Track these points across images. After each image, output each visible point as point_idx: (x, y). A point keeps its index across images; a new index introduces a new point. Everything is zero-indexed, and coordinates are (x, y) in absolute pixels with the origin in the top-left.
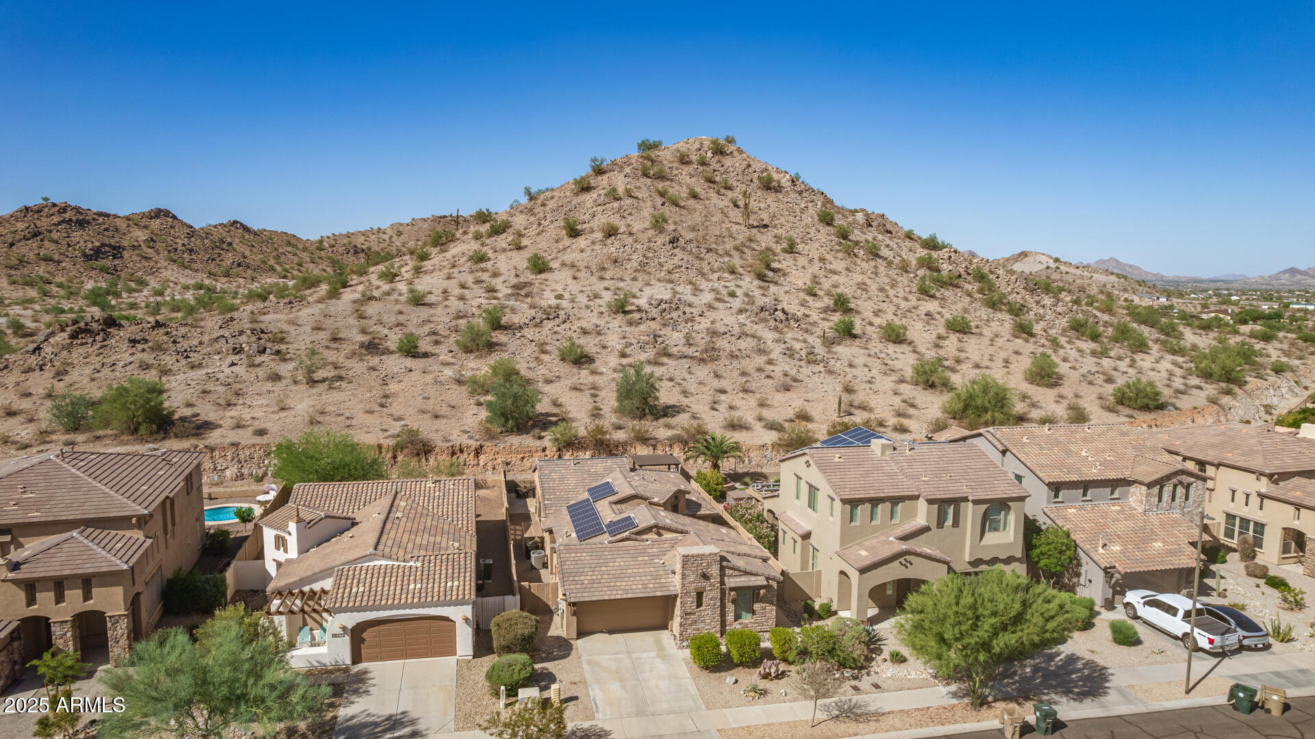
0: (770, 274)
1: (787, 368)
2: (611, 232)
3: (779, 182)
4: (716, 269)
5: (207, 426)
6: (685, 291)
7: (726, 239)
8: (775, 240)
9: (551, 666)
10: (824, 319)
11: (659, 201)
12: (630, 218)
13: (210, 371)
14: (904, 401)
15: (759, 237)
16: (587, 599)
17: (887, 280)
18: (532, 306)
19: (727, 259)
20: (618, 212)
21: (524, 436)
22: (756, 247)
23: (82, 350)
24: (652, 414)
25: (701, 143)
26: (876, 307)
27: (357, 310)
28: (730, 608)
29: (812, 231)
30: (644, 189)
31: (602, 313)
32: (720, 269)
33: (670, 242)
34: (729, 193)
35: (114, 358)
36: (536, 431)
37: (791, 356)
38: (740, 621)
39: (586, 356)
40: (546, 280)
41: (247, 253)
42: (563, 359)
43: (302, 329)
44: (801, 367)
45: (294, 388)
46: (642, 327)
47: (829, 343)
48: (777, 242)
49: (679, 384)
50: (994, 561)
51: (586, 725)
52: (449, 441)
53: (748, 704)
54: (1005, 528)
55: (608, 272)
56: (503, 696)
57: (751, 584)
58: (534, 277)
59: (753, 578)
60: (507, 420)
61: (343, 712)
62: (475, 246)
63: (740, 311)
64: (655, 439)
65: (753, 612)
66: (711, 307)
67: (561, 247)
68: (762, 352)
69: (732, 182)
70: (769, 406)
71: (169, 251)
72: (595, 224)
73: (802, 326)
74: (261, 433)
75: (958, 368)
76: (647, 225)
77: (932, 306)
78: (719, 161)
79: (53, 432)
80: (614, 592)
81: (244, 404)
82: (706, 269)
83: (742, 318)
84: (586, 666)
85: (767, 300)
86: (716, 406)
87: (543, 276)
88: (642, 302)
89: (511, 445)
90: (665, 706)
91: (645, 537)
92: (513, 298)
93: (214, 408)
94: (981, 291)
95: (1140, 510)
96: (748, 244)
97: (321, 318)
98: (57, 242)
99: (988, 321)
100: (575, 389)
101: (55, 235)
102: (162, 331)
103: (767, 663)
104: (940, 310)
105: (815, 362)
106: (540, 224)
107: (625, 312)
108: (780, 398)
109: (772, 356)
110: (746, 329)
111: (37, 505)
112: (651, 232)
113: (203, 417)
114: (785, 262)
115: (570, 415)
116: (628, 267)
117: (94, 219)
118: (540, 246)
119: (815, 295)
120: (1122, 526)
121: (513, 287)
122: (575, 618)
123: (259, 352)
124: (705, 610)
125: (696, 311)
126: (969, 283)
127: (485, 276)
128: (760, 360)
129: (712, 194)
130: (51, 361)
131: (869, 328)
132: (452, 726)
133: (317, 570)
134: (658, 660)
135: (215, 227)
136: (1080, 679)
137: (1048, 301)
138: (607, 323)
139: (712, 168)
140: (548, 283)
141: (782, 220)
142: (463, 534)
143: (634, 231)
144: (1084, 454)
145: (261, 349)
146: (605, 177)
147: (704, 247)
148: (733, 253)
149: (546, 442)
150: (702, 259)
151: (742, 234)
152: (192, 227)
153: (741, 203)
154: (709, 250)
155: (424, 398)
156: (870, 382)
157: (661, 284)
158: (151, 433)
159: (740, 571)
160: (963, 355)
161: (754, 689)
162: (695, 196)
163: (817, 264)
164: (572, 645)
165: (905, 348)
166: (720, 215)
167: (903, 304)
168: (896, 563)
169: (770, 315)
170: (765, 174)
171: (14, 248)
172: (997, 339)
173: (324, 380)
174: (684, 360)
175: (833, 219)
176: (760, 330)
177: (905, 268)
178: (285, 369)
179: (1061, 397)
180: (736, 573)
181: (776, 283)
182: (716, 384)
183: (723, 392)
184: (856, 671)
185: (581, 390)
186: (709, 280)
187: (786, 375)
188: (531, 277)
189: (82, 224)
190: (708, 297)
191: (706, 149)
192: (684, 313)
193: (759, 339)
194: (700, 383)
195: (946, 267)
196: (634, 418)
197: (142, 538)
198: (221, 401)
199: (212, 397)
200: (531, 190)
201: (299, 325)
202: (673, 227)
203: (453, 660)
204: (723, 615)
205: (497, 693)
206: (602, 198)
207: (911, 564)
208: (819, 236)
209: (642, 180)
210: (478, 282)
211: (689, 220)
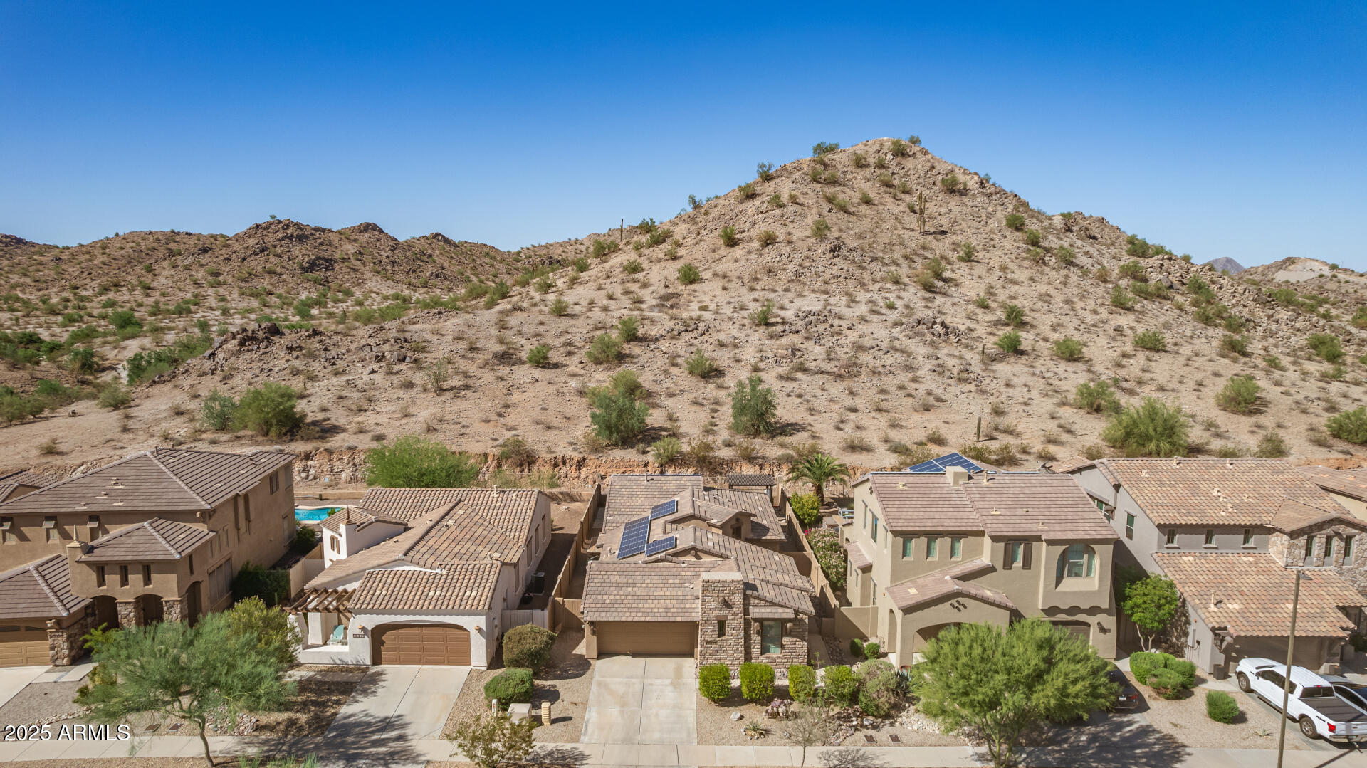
0: (939, 284)
1: (933, 386)
2: (769, 241)
3: (965, 184)
4: (878, 278)
5: (336, 430)
6: (839, 303)
7: (896, 247)
8: (953, 247)
9: (559, 684)
10: (990, 334)
11: (826, 207)
12: (792, 226)
13: (351, 378)
14: (1060, 426)
15: (934, 244)
16: (605, 619)
17: (1076, 291)
18: (673, 318)
19: (893, 268)
20: (780, 220)
21: (630, 450)
22: (929, 256)
23: (247, 356)
24: (767, 432)
25: (882, 145)
26: (1055, 321)
27: (502, 321)
28: (756, 640)
29: (997, 237)
30: (812, 194)
31: (744, 325)
32: (883, 279)
33: (832, 250)
34: (907, 198)
35: (272, 364)
36: (641, 446)
37: (941, 374)
38: (767, 654)
39: (716, 370)
40: (695, 291)
41: (446, 265)
42: (691, 373)
43: (443, 339)
44: (950, 385)
45: (422, 395)
46: (783, 341)
47: (989, 359)
48: (954, 250)
49: (808, 401)
50: (1074, 610)
51: (567, 747)
52: (553, 452)
53: (745, 743)
54: (1088, 574)
55: (761, 283)
56: (494, 710)
57: (776, 616)
58: (683, 288)
59: (780, 610)
60: (611, 433)
61: (345, 710)
62: (633, 256)
63: (895, 324)
64: (764, 458)
65: (782, 647)
66: (863, 319)
67: (717, 257)
68: (909, 368)
69: (912, 185)
70: (901, 427)
71: (375, 263)
72: (754, 233)
73: (963, 341)
74: (379, 438)
75: (1139, 390)
76: (808, 233)
77: (1125, 320)
78: (899, 164)
79: (204, 432)
80: (633, 614)
81: (374, 410)
82: (867, 277)
83: (896, 332)
84: (594, 688)
85: (930, 313)
86: (841, 426)
87: (693, 286)
88: (789, 315)
89: (613, 459)
90: (656, 736)
91: (682, 559)
92: (656, 310)
93: (346, 413)
94: (1195, 303)
95: (1281, 563)
96: (920, 252)
97: (465, 329)
98: (279, 256)
99: (1192, 337)
100: (696, 403)
101: (279, 250)
102: (317, 339)
103: (777, 701)
104: (1134, 324)
105: (966, 381)
106: (699, 234)
107: (768, 325)
108: (917, 418)
109: (918, 374)
110: (896, 343)
111: (122, 496)
112: (813, 240)
113: (334, 422)
114: (959, 272)
115: (681, 430)
116: (783, 277)
117: (312, 234)
118: (696, 256)
119: (987, 307)
120: (1251, 581)
121: (660, 298)
122: (595, 637)
124: (727, 640)
125: (845, 324)
126: (1183, 294)
127: (634, 287)
128: (904, 377)
129: (888, 199)
130: (222, 366)
131: (1042, 343)
132: (438, 733)
133: (350, 572)
134: (670, 688)
135: (418, 239)
136: (1145, 755)
137: (1283, 315)
138: (747, 335)
139: (890, 171)
141: (964, 225)
142: (511, 545)
143: (794, 239)
144: (1215, 493)
145: (401, 357)
146: (772, 183)
147: (869, 256)
148: (902, 262)
149: (650, 458)
150: (864, 268)
151: (914, 240)
152: (396, 240)
153: (917, 208)
154: (873, 259)
155: (542, 409)
156: (1025, 404)
157: (813, 295)
158: (280, 435)
159: (766, 601)
160: (1148, 375)
161: (757, 728)
162: (867, 201)
163: (997, 273)
164: (589, 665)
165: (1080, 367)
166: (893, 221)
167: (1090, 318)
168: (947, 605)
169: (928, 328)
170: (949, 176)
171: (246, 262)
172: (1195, 358)
173: (451, 389)
174: (820, 376)
175: (1023, 224)
176: (913, 344)
177: (1103, 278)
178: (418, 377)
179: (1259, 427)
180: (762, 603)
181: (945, 294)
182: (849, 401)
183: (854, 410)
184: (880, 720)
185: (702, 405)
186: (868, 291)
187: (929, 394)
189: (301, 239)
190: (862, 309)
191: (886, 151)
192: (832, 326)
193: (909, 354)
194: (831, 401)
195: (1154, 277)
196: (748, 435)
197: (206, 531)
198: (354, 407)
199: (346, 402)
200: (697, 199)
201: (442, 335)
202: (837, 234)
203: (466, 669)
204: (747, 647)
205: (490, 707)
206: (765, 205)
207: (965, 607)
208: (1005, 242)
209: (811, 185)
210: (627, 293)
211: (857, 227)
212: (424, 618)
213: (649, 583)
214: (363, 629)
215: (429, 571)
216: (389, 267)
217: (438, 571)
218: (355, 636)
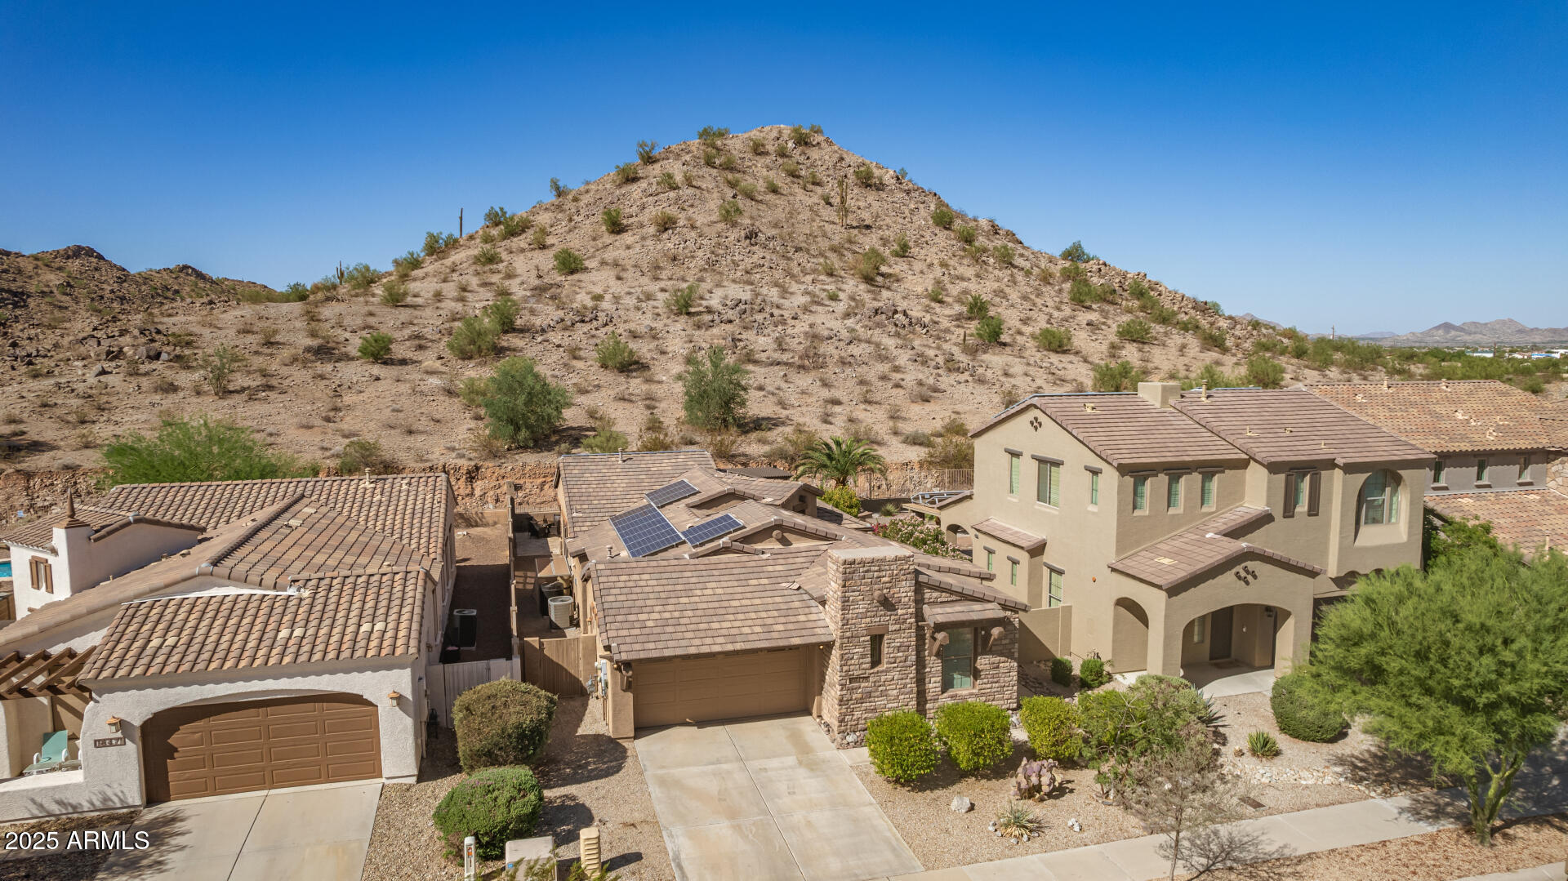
0: (879, 279)
1: (920, 377)
2: (666, 225)
3: (880, 179)
4: (808, 270)
5: (36, 447)
6: (773, 294)
7: (819, 239)
8: (881, 242)
9: (581, 792)
10: (958, 326)
11: (729, 193)
12: (692, 210)
13: (63, 380)
15: (861, 239)
16: (655, 654)
17: (1029, 289)
18: (560, 308)
19: (822, 260)
20: (676, 203)
21: (546, 453)
22: (858, 250)
24: (737, 427)
25: (780, 132)
26: (1022, 315)
27: (308, 312)
28: (934, 666)
29: (927, 234)
30: (709, 178)
31: (658, 315)
32: (814, 271)
33: (746, 238)
34: (819, 190)
36: (564, 447)
37: (924, 363)
38: (951, 692)
39: (637, 363)
40: (580, 281)
42: (604, 366)
43: (222, 332)
44: (940, 376)
45: (194, 399)
46: (715, 331)
47: (971, 351)
48: (884, 245)
49: (773, 394)
50: (1378, 575)
52: (427, 461)
53: (1011, 852)
54: (1391, 518)
55: (664, 272)
56: (470, 860)
57: (975, 616)
58: (563, 278)
59: (977, 606)
60: (517, 429)
62: (483, 249)
63: (847, 315)
64: (745, 455)
65: (976, 674)
66: (806, 309)
67: (600, 245)
68: (883, 358)
69: (821, 176)
70: (904, 418)
71: (93, 299)
72: (645, 217)
75: (1146, 379)
76: (715, 217)
77: (1093, 317)
78: (803, 153)
80: (708, 641)
81: (108, 420)
82: (796, 270)
83: (850, 322)
84: (655, 791)
85: (881, 303)
86: (830, 419)
87: (576, 277)
88: (715, 302)
89: (524, 465)
90: (835, 865)
91: (759, 546)
92: (533, 300)
93: (57, 426)
94: (1143, 309)
96: (847, 245)
97: (254, 321)
100: (623, 399)
103: (1029, 766)
104: (1104, 320)
105: (958, 370)
106: (571, 220)
107: (688, 314)
108: (917, 409)
109: (898, 363)
110: (857, 334)
112: (721, 226)
113: (34, 437)
115: (616, 428)
116: (692, 265)
118: (571, 244)
119: (941, 302)
121: (534, 289)
122: (630, 696)
123: (149, 357)
124: (887, 671)
125: (787, 314)
126: (1127, 300)
127: (494, 278)
128: (884, 368)
129: (797, 189)
131: (1019, 336)
134: (802, 772)
135: (158, 272)
138: (666, 325)
139: (794, 160)
140: (583, 285)
141: (888, 221)
143: (698, 224)
144: (1459, 416)
145: (152, 353)
146: (657, 166)
147: (791, 247)
148: (830, 254)
150: (789, 259)
151: (839, 234)
152: (124, 270)
153: (836, 201)
154: (798, 249)
155: (393, 411)
157: (737, 286)
159: (951, 592)
160: (1150, 365)
161: (1017, 821)
162: (774, 190)
163: (938, 271)
164: (625, 750)
165: (1073, 358)
166: (809, 213)
167: (1056, 314)
168: (1229, 577)
169: (888, 319)
170: (862, 169)
172: (1186, 350)
173: (243, 390)
174: (777, 367)
175: (951, 223)
176: (877, 335)
177: (1047, 279)
178: (184, 378)
180: (945, 597)
181: (889, 288)
182: (826, 393)
183: (836, 402)
184: (1200, 775)
185: (631, 401)
186: (801, 282)
187: (921, 384)
188: (559, 278)
190: (801, 300)
191: (786, 138)
192: (772, 315)
193: (878, 345)
194: (803, 392)
195: (1096, 281)
196: (711, 431)
198: (72, 418)
199: (59, 412)
200: (561, 184)
201: (220, 329)
202: (749, 221)
203: (372, 787)
204: (921, 680)
205: (458, 855)
206: (654, 187)
207: (1255, 577)
208: (936, 240)
209: (704, 169)
210: (485, 284)
211: (769, 216)
212: (270, 684)
213: (714, 588)
214: (121, 725)
215: (272, 593)
216: (115, 305)
217: (291, 591)
218: (100, 743)
